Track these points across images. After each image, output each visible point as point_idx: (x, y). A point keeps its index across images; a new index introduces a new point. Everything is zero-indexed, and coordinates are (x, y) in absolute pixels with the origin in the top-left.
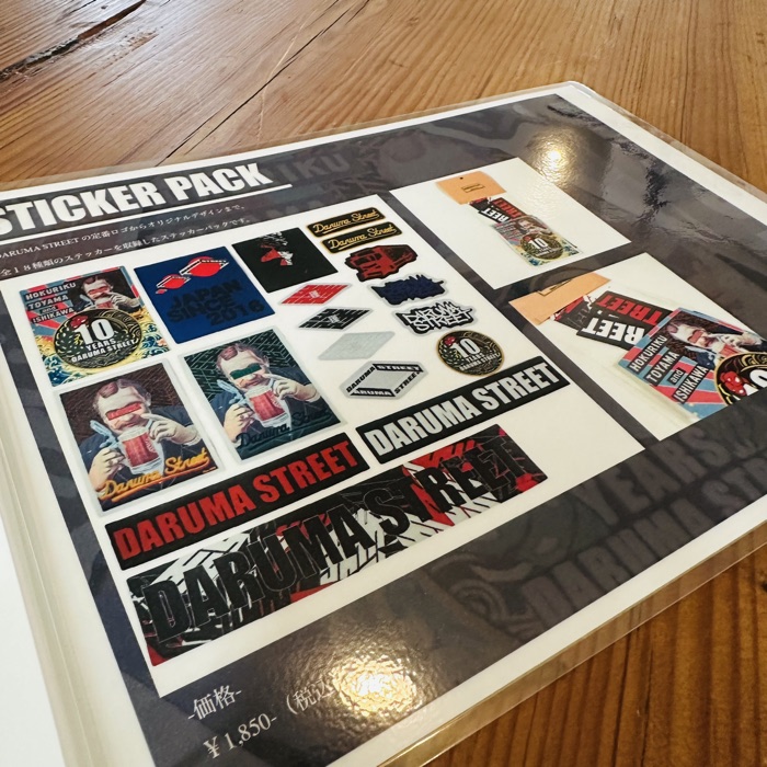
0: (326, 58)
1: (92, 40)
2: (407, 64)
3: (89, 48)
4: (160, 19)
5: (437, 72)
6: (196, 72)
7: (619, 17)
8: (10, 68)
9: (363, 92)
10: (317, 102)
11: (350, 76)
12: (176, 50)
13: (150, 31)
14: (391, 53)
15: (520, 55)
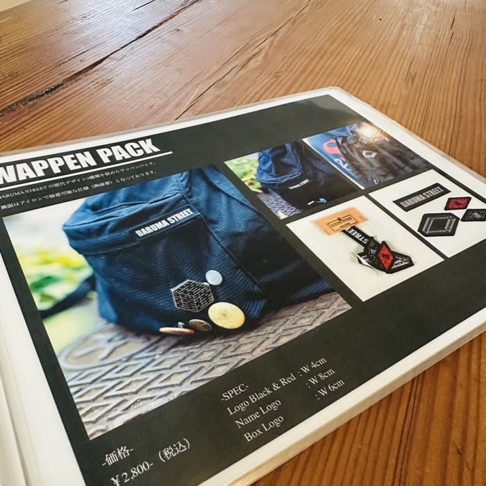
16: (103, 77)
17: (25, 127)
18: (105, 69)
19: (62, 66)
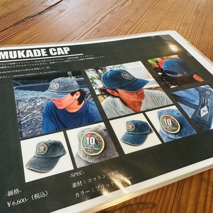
0: (112, 19)
1: (48, 11)
2: (134, 22)
3: (47, 13)
4: (67, 5)
5: (143, 25)
6: (75, 22)
7: (199, 10)
8: (26, 18)
9: (121, 30)
10: (107, 32)
11: (117, 25)
12: (70, 15)
13: (64, 9)
14: (130, 19)
15: (167, 21)
16: (62, 8)
17: (30, 28)
18: (62, 5)
19: (44, 3)
